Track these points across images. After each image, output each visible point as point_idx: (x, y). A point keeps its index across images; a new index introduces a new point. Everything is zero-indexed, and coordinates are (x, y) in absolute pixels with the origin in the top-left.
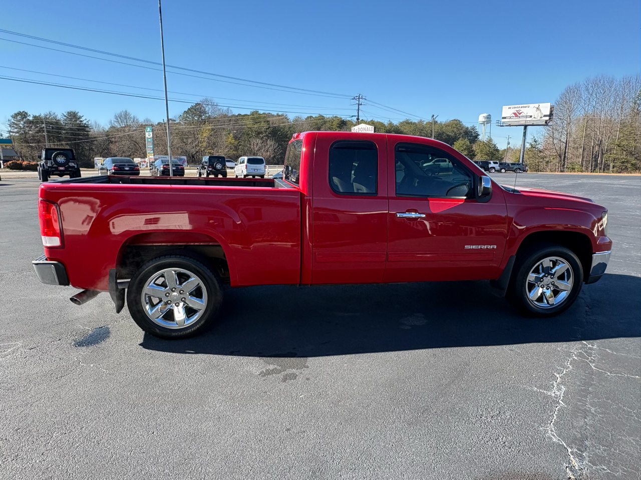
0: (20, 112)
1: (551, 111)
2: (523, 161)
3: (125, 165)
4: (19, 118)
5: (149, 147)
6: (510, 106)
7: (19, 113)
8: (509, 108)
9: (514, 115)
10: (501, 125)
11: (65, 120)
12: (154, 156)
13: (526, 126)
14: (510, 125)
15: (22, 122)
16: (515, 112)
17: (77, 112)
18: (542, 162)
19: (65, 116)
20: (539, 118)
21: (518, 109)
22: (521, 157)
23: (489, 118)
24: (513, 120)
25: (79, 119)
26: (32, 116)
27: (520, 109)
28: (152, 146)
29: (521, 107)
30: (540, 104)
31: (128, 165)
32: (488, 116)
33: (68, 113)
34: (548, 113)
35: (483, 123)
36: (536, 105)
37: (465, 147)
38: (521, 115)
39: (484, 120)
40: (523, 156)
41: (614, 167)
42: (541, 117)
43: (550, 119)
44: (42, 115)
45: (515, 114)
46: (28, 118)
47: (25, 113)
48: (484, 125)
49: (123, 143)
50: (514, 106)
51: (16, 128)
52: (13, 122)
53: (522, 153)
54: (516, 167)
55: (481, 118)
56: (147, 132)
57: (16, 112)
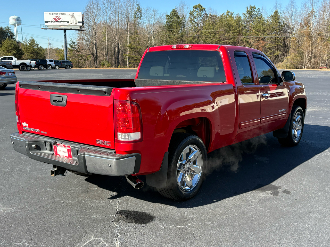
1: (83, 19)
2: (67, 59)
6: (50, 12)
8: (49, 14)
9: (54, 21)
10: (45, 28)
13: (65, 30)
14: (52, 29)
16: (55, 17)
18: (81, 60)
20: (75, 24)
21: (57, 15)
22: (65, 55)
23: (18, 20)
24: (54, 24)
27: (59, 15)
29: (60, 14)
30: (74, 13)
32: (18, 18)
34: (81, 21)
35: (14, 24)
36: (71, 13)
37: (13, 46)
38: (60, 20)
39: (14, 22)
40: (66, 55)
41: (129, 63)
42: (76, 24)
43: (83, 25)
45: (55, 19)
48: (16, 26)
50: (54, 12)
53: (65, 53)
54: (66, 64)
55: (12, 20)
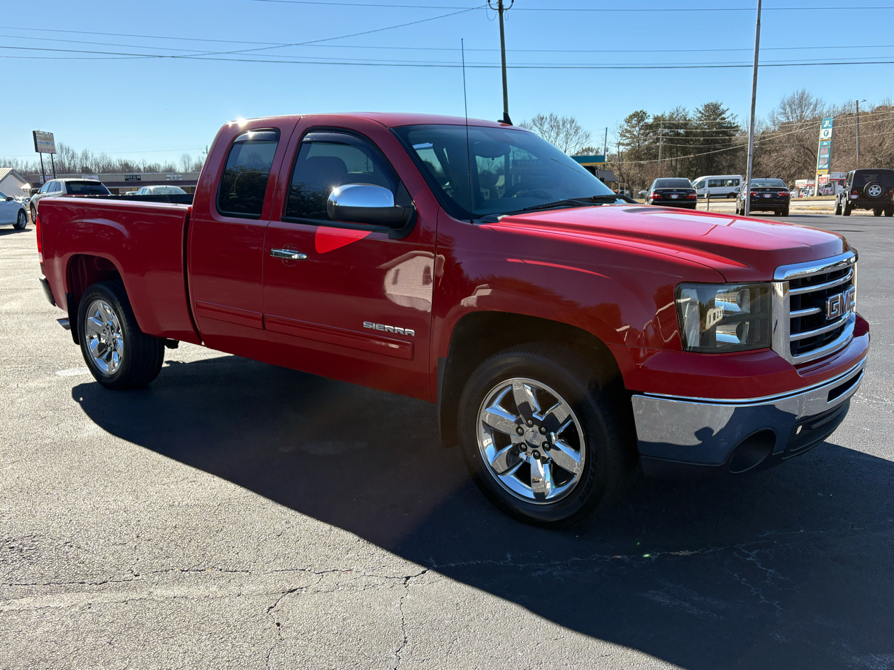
0: (637, 112)
3: (672, 190)
4: (634, 122)
5: (823, 156)
7: (636, 115)
11: (700, 119)
12: (829, 173)
15: (637, 129)
17: (719, 103)
19: (700, 112)
25: (720, 115)
26: (652, 117)
28: (827, 156)
31: (678, 191)
33: (705, 106)
44: (667, 115)
46: (646, 121)
47: (644, 113)
49: (786, 152)
51: (628, 138)
52: (626, 130)
56: (823, 128)
57: (631, 113)
